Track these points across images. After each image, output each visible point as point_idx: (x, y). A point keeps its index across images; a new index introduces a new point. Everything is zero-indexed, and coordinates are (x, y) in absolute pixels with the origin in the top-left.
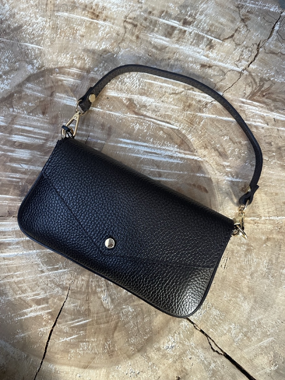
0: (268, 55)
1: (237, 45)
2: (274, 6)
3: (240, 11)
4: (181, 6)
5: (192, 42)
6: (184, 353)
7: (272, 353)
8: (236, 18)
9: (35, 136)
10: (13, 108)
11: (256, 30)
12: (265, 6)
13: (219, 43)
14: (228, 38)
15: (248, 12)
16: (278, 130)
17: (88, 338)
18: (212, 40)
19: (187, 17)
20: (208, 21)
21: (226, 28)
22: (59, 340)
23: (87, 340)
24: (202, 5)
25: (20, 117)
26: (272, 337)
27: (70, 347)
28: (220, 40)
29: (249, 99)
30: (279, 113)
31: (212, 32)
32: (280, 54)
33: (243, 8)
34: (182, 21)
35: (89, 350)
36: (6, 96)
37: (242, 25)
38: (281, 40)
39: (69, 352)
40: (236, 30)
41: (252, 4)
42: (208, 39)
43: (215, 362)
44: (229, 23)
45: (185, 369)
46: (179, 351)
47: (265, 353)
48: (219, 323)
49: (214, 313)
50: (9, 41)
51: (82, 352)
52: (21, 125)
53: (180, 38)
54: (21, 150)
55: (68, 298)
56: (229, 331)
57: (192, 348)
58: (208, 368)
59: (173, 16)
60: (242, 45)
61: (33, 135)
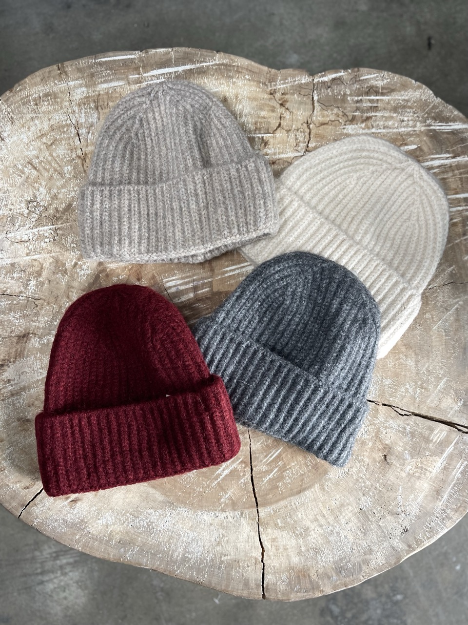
0: (320, 128)
1: (288, 131)
2: (304, 77)
3: (274, 97)
6: (378, 432)
7: (452, 391)
8: (275, 105)
11: (299, 109)
12: (295, 81)
13: (270, 137)
14: (277, 129)
15: (282, 94)
17: (289, 464)
18: (263, 137)
20: (250, 120)
21: (270, 120)
22: (263, 481)
23: (288, 467)
26: (445, 377)
27: (276, 482)
28: (270, 133)
31: (260, 129)
32: (330, 122)
33: (276, 92)
35: (294, 475)
36: (91, 281)
37: (283, 110)
38: (325, 108)
39: (277, 487)
40: (281, 117)
41: (283, 84)
42: (259, 137)
43: (408, 425)
44: (271, 114)
45: (386, 445)
46: (373, 432)
47: (446, 394)
48: (395, 389)
49: (387, 383)
50: (65, 224)
51: (290, 480)
55: (251, 439)
56: (407, 391)
57: (383, 423)
58: (405, 433)
60: (293, 129)
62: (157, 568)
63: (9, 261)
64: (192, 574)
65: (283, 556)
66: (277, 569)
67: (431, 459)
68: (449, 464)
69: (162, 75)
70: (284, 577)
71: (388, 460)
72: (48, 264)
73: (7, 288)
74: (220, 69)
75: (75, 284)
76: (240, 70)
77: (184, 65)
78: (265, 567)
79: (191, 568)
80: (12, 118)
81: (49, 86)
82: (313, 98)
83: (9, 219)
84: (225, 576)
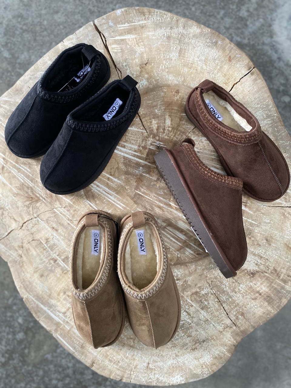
0: (18, 220)
1: (32, 234)
4: (53, 272)
5: (56, 247)
9: (171, 233)
10: (177, 256)
11: (18, 238)
12: (6, 250)
13: (42, 240)
14: (36, 240)
15: (17, 251)
16: (33, 175)
18: (45, 243)
19: (53, 264)
20: (42, 256)
21: (34, 247)
24: (41, 267)
25: (175, 249)
29: (40, 199)
30: (28, 184)
31: (43, 248)
33: (19, 255)
34: (56, 263)
36: (179, 266)
37: (24, 245)
38: (7, 226)
40: (29, 243)
41: (12, 255)
42: (47, 245)
43: (123, 66)
44: (31, 249)
45: (140, 68)
52: (177, 244)
53: (62, 253)
54: (183, 228)
58: (128, 64)
59: (60, 268)
60: (30, 232)
61: (172, 234)
62: (282, 126)
63: (202, 312)
64: (271, 108)
65: (229, 74)
66: (237, 71)
67: (130, 43)
68: (125, 33)
69: (56, 315)
70: (238, 66)
71: (146, 62)
72: (188, 293)
73: (215, 302)
74: (30, 290)
75: (187, 272)
76: (22, 280)
77: (42, 309)
78: (241, 77)
79: (270, 111)
80: (135, 368)
81: (105, 364)
82: (7, 235)
83: (183, 329)
84: (260, 92)
